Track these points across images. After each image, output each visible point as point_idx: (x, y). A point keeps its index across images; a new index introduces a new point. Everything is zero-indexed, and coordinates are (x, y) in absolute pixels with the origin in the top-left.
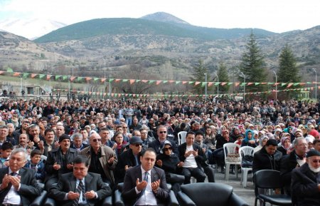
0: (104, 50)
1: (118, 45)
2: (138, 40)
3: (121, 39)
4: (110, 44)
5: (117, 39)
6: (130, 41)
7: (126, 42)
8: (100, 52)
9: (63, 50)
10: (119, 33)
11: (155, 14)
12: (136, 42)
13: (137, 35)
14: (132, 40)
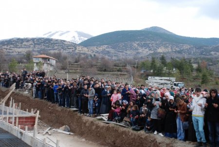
0: (128, 52)
1: (137, 49)
2: (150, 45)
3: (138, 44)
4: (131, 48)
5: (135, 45)
6: (145, 47)
7: (142, 47)
8: (126, 53)
9: (102, 52)
10: (137, 41)
11: (151, 28)
12: (149, 47)
13: (149, 42)
14: (146, 46)
